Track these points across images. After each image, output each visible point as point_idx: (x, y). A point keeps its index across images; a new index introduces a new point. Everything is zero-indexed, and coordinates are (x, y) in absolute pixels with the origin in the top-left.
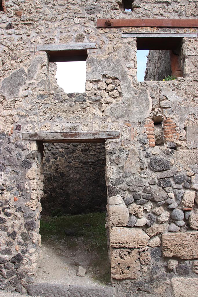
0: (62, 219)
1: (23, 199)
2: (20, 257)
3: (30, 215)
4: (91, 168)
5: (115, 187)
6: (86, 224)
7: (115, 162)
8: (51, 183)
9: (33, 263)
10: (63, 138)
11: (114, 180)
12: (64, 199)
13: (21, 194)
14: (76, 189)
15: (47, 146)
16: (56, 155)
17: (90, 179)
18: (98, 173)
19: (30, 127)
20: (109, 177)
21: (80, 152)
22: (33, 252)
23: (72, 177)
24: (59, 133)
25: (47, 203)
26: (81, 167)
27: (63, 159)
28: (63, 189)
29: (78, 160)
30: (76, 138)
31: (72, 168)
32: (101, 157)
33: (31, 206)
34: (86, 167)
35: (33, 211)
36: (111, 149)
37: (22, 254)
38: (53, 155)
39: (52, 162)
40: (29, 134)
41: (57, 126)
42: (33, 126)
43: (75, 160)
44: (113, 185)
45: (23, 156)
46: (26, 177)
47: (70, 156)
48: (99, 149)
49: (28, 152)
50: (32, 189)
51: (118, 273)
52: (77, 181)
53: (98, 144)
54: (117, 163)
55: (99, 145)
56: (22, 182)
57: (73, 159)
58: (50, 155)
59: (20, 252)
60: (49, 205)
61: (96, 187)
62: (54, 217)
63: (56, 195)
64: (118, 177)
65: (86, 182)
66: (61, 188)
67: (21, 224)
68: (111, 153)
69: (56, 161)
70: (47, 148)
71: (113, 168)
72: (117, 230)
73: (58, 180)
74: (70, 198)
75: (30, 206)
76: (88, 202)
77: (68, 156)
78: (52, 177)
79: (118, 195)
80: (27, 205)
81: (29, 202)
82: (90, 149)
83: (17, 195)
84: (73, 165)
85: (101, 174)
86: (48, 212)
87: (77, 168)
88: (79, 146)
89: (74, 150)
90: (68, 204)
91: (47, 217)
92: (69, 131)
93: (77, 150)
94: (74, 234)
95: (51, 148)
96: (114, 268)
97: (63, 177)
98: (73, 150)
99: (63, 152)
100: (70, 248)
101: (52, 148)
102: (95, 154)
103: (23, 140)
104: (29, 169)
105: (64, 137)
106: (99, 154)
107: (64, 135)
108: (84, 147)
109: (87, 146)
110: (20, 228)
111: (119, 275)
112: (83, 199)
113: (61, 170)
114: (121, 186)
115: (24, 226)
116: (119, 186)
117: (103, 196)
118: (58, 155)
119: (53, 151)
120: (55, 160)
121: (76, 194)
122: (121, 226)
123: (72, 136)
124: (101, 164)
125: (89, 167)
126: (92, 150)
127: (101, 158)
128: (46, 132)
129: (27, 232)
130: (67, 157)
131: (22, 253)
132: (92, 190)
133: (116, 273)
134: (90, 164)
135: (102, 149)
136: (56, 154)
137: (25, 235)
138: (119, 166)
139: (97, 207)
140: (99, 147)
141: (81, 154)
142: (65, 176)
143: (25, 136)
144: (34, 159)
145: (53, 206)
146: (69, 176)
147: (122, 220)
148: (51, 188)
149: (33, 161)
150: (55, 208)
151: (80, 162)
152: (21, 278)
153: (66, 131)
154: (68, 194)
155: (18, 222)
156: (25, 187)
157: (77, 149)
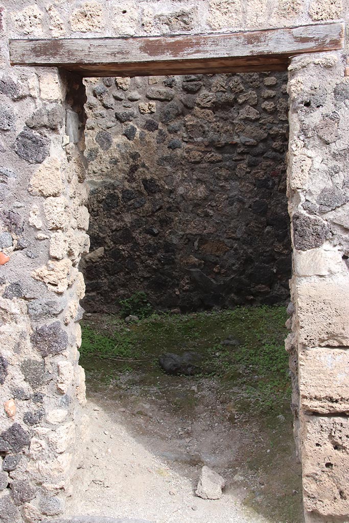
0: (153, 323)
1: (26, 259)
2: (21, 435)
3: (47, 307)
4: (243, 165)
5: (320, 218)
6: (226, 342)
7: (321, 134)
8: (118, 214)
9: (61, 453)
10: (146, 57)
11: (316, 197)
12: (156, 262)
13: (19, 244)
14: (195, 231)
15: (101, 94)
16: (131, 123)
17: (240, 201)
18: (265, 179)
19: (32, 18)
20: (299, 186)
21: (208, 111)
22: (60, 420)
23: (181, 195)
24: (131, 40)
25: (105, 277)
26: (211, 162)
27: (152, 137)
28: (155, 231)
29: (200, 139)
30: (189, 54)
31: (181, 164)
32: (275, 128)
33: (52, 279)
34: (227, 159)
35: (56, 296)
36: (307, 89)
37: (25, 428)
38: (122, 122)
39: (118, 145)
40: (31, 44)
41: (125, 12)
42: (43, 13)
43: (190, 138)
44: (311, 212)
45: (18, 121)
46: (30, 189)
47: (175, 124)
48: (269, 98)
49: (33, 105)
50: (54, 226)
51: (328, 494)
52: (197, 206)
53: (266, 84)
54: (327, 138)
55: (270, 87)
56: (20, 205)
57: (185, 135)
58: (110, 124)
59: (18, 420)
60: (113, 283)
61: (260, 226)
62: (128, 319)
63: (131, 250)
64: (328, 187)
65: (228, 210)
66: (148, 228)
67: (22, 335)
68: (308, 104)
69: (131, 142)
70: (101, 101)
71: (313, 156)
72: (322, 358)
73: (137, 205)
74: (176, 260)
75: (46, 281)
76: (234, 271)
77: (167, 125)
78: (120, 195)
79: (326, 245)
80: (38, 278)
81: (44, 267)
82: (240, 101)
83: (7, 246)
84: (185, 154)
85: (274, 184)
86: (108, 303)
87: (197, 166)
88: (204, 92)
89: (189, 104)
90: (169, 279)
91: (104, 318)
92: (165, 29)
93: (198, 105)
94: (189, 370)
95: (112, 101)
96: (313, 477)
97: (155, 192)
98: (186, 106)
99: (152, 113)
100: (176, 410)
101: (116, 98)
102: (258, 116)
103: (13, 64)
104: (40, 163)
105: (150, 54)
106: (270, 118)
107: (151, 47)
108: (220, 94)
109: (231, 90)
110: (17, 348)
111: (329, 502)
112: (216, 264)
113: (146, 172)
114: (339, 214)
115: (32, 341)
116: (332, 217)
117: (280, 254)
118: (137, 124)
119: (120, 110)
120: (128, 139)
121: (196, 248)
122: (336, 344)
123: (176, 47)
124: (275, 150)
125: (236, 160)
126: (245, 102)
127: (277, 129)
128: (89, 35)
129: (39, 359)
130: (165, 129)
131: (25, 423)
132: (245, 236)
133: (319, 494)
134: (239, 150)
135: (280, 100)
136: (131, 118)
137: (35, 370)
138: (334, 147)
139: (263, 288)
140: (272, 93)
141: (211, 117)
142: (160, 191)
143: (20, 51)
144: (54, 129)
145: (124, 286)
146: (171, 192)
147: (340, 326)
148: (116, 230)
149: (52, 136)
150: (130, 291)
151: (206, 146)
152: (23, 501)
153: (155, 32)
154: (169, 248)
155: (11, 330)
156: (30, 220)
157: (198, 100)
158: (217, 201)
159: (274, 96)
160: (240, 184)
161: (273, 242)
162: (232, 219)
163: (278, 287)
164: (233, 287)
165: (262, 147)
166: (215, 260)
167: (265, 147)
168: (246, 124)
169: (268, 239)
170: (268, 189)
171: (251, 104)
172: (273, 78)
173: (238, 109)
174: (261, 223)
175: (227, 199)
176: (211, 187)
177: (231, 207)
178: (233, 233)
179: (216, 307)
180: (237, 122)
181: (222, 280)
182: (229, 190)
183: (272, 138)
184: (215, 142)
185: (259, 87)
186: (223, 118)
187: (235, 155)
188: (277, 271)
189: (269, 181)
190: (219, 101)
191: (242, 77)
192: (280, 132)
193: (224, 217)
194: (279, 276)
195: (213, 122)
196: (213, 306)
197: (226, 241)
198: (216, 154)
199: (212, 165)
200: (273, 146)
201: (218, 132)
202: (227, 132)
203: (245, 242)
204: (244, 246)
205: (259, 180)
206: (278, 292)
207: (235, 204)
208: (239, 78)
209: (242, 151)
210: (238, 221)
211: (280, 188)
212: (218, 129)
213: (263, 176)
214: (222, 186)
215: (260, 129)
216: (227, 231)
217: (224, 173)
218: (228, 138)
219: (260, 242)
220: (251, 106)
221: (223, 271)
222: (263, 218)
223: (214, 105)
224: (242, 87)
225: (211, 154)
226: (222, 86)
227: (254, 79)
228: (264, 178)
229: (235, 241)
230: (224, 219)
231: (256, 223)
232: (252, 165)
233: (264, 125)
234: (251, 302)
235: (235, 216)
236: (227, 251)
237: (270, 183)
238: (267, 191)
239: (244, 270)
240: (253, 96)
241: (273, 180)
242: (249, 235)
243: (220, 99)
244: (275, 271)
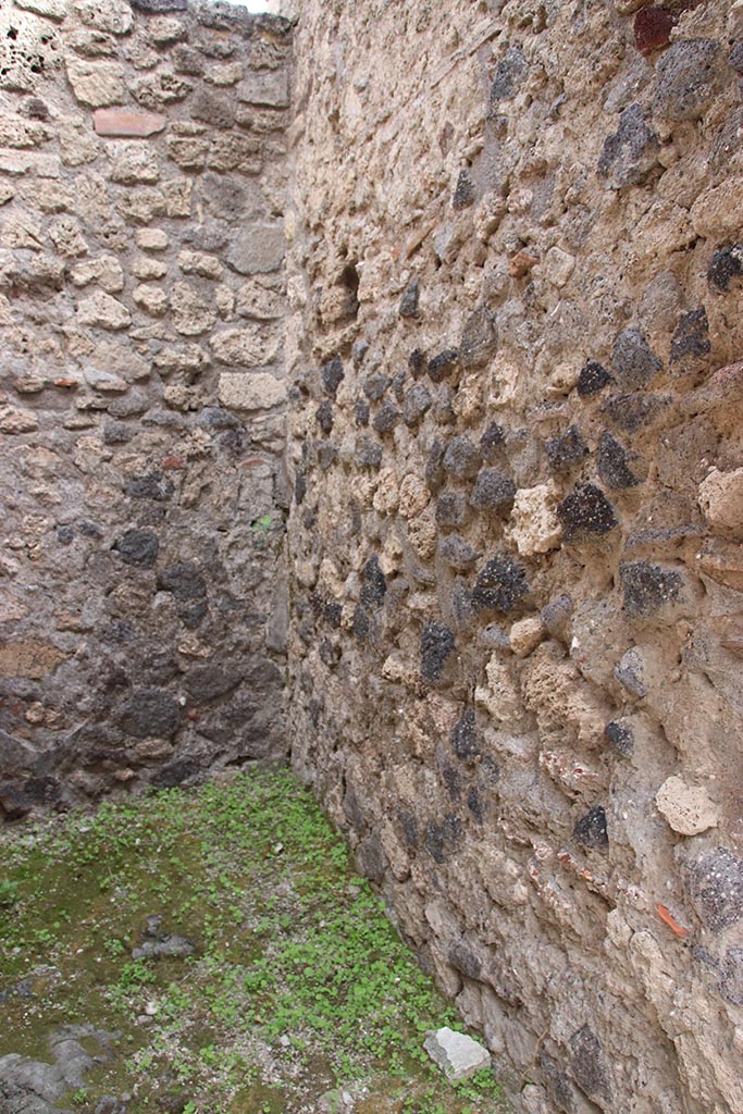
158: (28, 534)
159: (164, 275)
160: (87, 488)
161: (175, 632)
162: (70, 579)
163: (191, 738)
164: (79, 755)
165: (138, 395)
166: (29, 691)
167: (146, 398)
168: (97, 336)
169: (161, 625)
170: (160, 500)
171: (108, 288)
172: (158, 231)
173: (74, 298)
174: (144, 586)
175: (55, 528)
176: (10, 497)
177: (65, 549)
178: (74, 615)
179: (37, 812)
180: (74, 329)
181: (49, 740)
182: (59, 504)
183: (161, 376)
184: (17, 378)
185: (127, 248)
186: (33, 319)
187: (71, 413)
188: (188, 701)
189: (159, 481)
190: (25, 271)
191: (81, 220)
192: (183, 362)
193: (48, 576)
194: (193, 712)
195: (10, 326)
196: (30, 810)
197: (57, 637)
198: (21, 411)
199: (10, 437)
200: (166, 395)
201: (25, 351)
202: (48, 353)
203: (105, 636)
204: (103, 646)
205: (135, 479)
206: (191, 749)
207: (75, 540)
208: (74, 220)
209: (89, 405)
210: (86, 583)
211: (187, 499)
212: (23, 345)
213: (144, 468)
214: (38, 495)
215: (133, 351)
216: (59, 612)
217: (43, 459)
218: (52, 370)
219: (143, 634)
220: (109, 293)
221: (52, 715)
222: (149, 572)
223: (11, 282)
224: (82, 242)
225: (6, 411)
226: (31, 235)
227: (115, 227)
228: (145, 474)
229: (79, 636)
230: (48, 580)
231: (130, 585)
232: (117, 441)
233: (142, 341)
234: (127, 784)
235: (79, 570)
236: (60, 664)
237: (162, 486)
238: (157, 504)
239: (108, 708)
240: (114, 269)
241: (167, 478)
242: (114, 617)
243: (27, 267)
244: (183, 701)
